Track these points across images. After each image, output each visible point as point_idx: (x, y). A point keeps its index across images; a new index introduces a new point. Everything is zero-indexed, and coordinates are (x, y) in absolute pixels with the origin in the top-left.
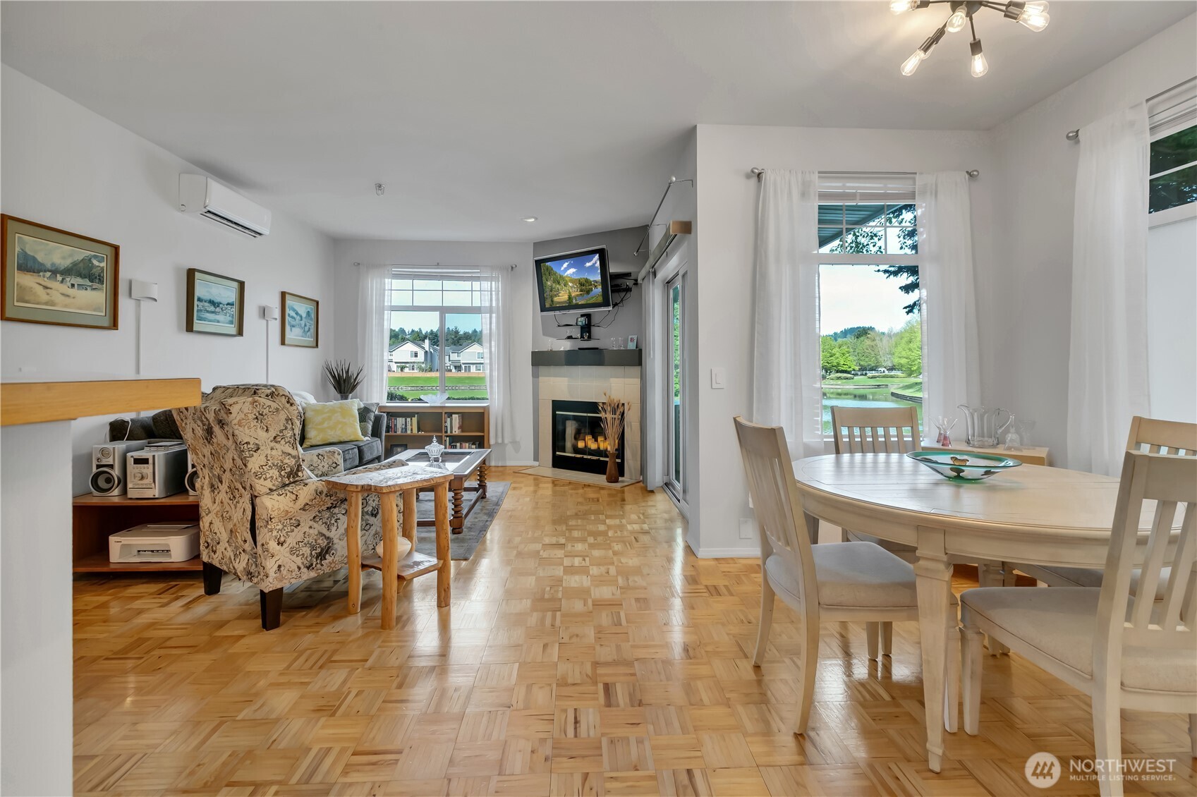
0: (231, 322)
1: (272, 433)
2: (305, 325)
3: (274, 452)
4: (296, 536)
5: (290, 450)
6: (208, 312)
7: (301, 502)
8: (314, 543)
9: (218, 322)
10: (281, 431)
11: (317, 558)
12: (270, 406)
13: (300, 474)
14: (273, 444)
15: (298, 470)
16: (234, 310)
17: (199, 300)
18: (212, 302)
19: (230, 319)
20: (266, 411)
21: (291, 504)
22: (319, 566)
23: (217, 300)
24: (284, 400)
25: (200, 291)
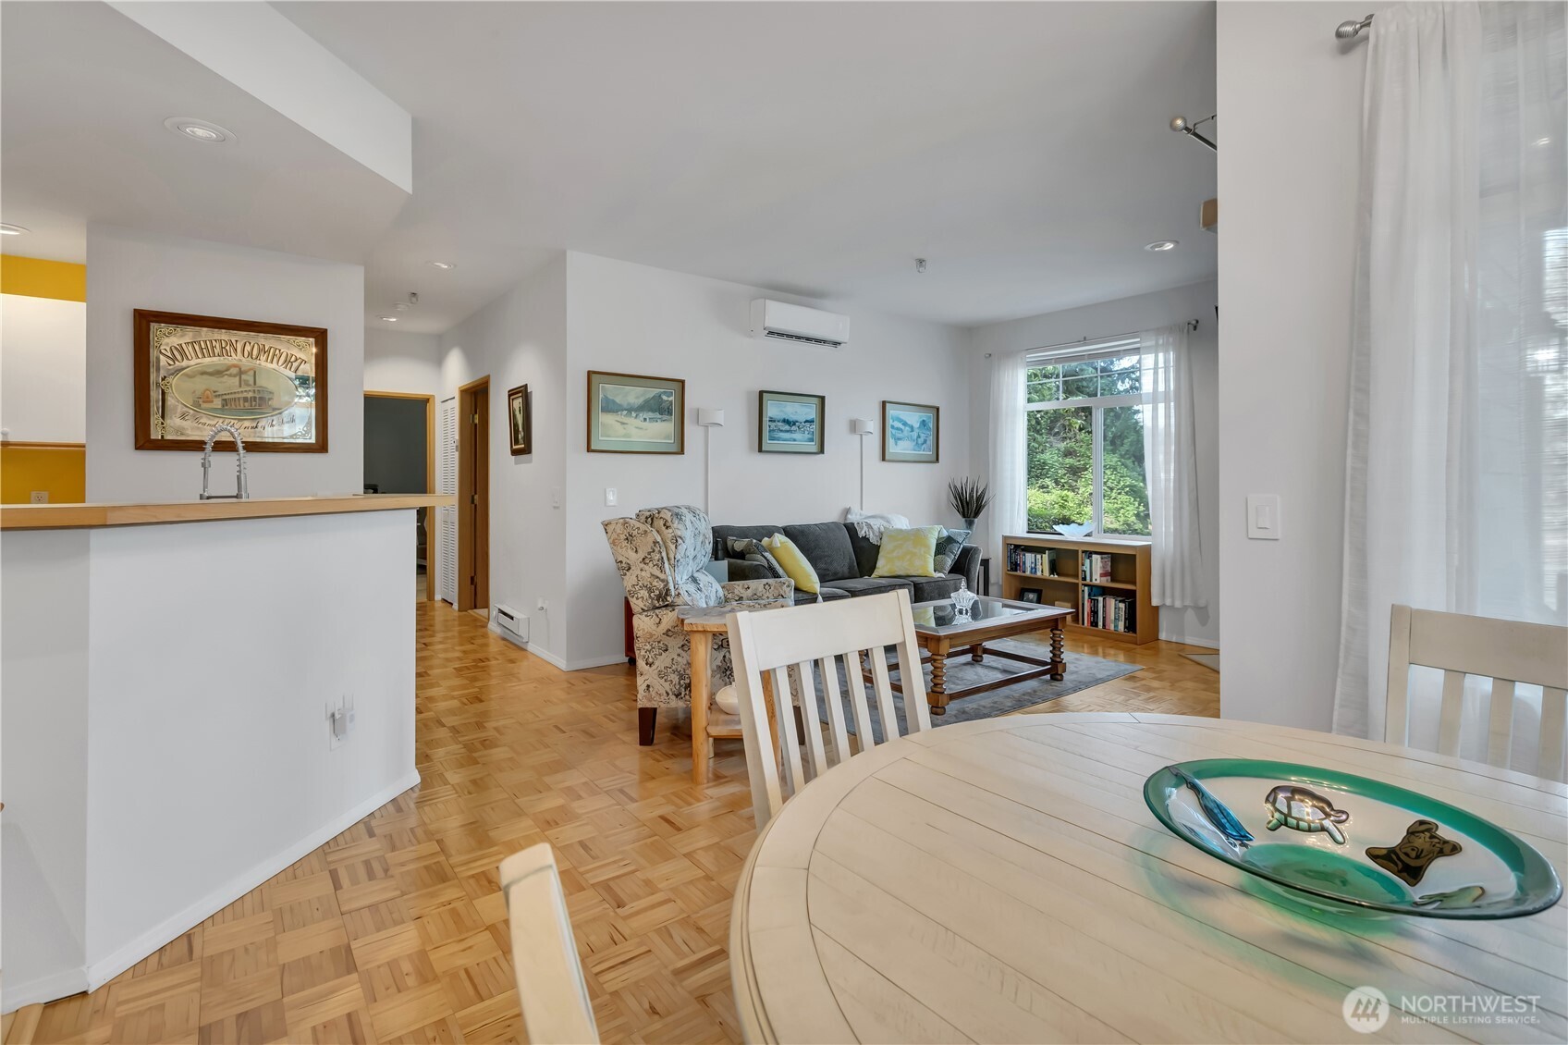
0: (811, 440)
1: (641, 555)
2: (919, 437)
3: (643, 573)
4: (662, 661)
5: (657, 573)
6: (781, 431)
7: (664, 627)
8: (682, 672)
9: (795, 440)
10: (649, 553)
11: (686, 689)
12: (638, 528)
13: (669, 598)
14: (642, 565)
15: (667, 594)
16: (815, 427)
17: (772, 420)
18: (786, 422)
19: (810, 436)
20: (635, 533)
21: (654, 627)
22: (687, 697)
23: (792, 418)
24: (662, 522)
25: (772, 410)
